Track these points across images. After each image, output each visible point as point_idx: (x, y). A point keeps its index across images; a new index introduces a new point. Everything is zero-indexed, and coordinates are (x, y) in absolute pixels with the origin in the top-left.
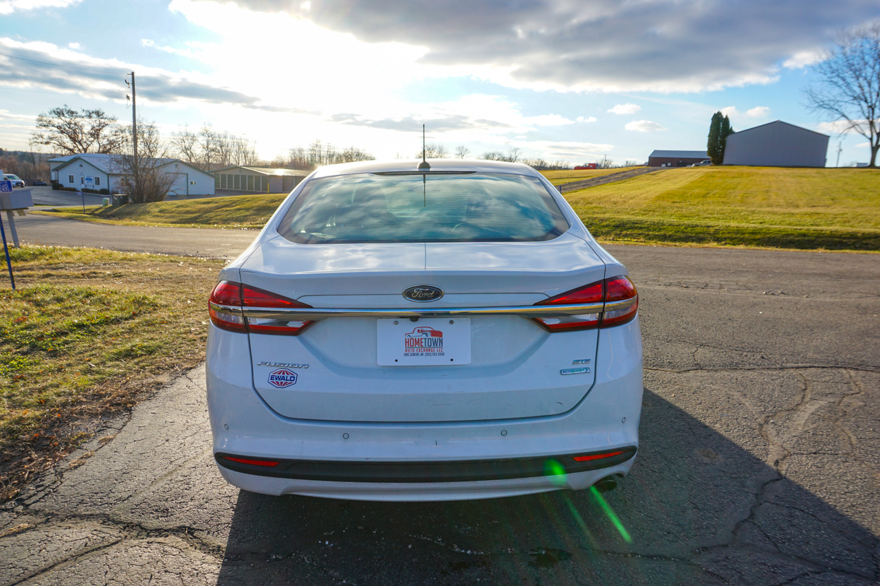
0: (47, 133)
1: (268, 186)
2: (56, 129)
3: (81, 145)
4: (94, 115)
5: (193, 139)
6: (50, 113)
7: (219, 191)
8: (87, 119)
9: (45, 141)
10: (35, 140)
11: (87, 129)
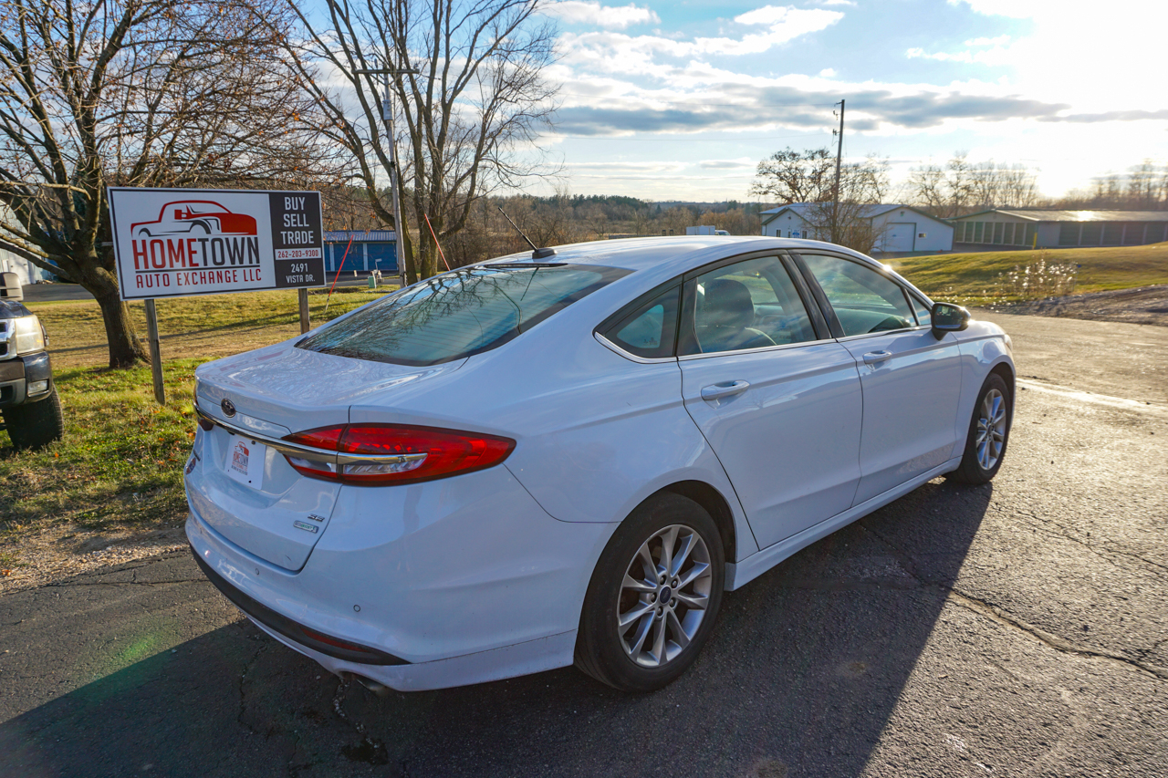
0: (765, 181)
1: (1035, 238)
2: (776, 176)
3: (799, 192)
4: (818, 156)
5: (939, 174)
6: (772, 158)
7: (958, 245)
8: (810, 161)
9: (763, 190)
10: (754, 190)
11: (808, 173)
